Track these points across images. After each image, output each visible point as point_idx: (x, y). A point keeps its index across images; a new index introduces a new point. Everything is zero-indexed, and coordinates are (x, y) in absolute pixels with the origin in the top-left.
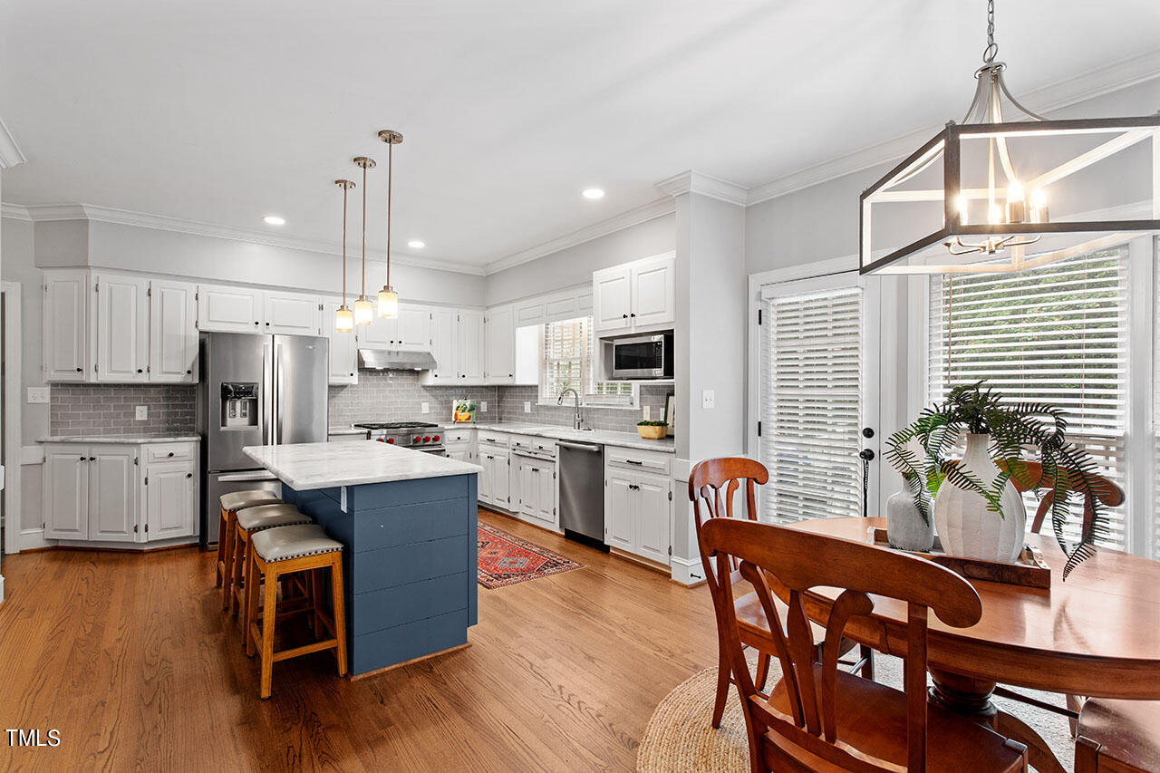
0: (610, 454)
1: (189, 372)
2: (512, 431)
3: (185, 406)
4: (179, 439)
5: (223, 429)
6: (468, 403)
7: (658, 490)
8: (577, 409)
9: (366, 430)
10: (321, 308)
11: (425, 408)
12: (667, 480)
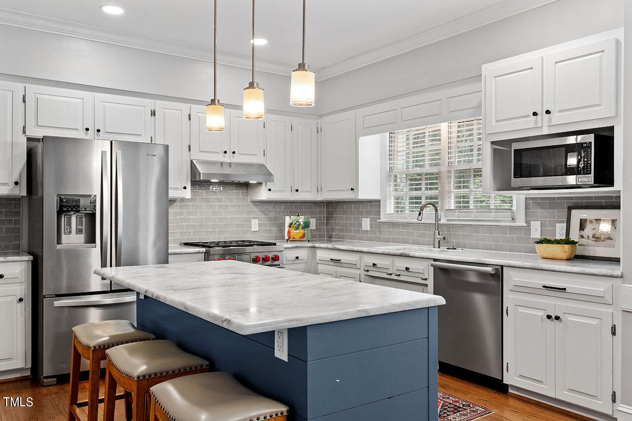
0: (510, 278)
1: (16, 183)
2: (365, 249)
3: (10, 222)
4: (10, 258)
5: (59, 247)
6: (302, 219)
7: (594, 322)
8: (438, 226)
9: (204, 250)
10: (153, 113)
11: (255, 225)
12: (609, 310)
